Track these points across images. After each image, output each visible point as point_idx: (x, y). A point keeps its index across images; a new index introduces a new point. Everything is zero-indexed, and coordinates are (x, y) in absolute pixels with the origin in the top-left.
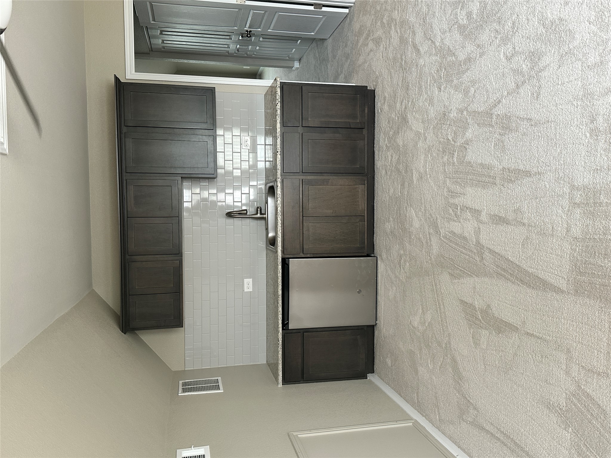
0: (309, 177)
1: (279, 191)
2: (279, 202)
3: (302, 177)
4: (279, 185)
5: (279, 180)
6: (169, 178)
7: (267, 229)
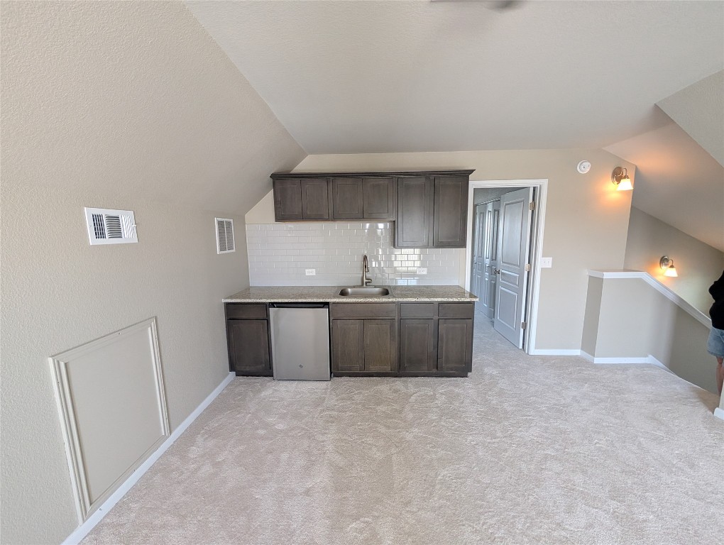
0: (396, 324)
1: (385, 299)
2: (376, 300)
3: (396, 318)
4: (390, 300)
5: (394, 300)
6: (394, 211)
7: (354, 287)
